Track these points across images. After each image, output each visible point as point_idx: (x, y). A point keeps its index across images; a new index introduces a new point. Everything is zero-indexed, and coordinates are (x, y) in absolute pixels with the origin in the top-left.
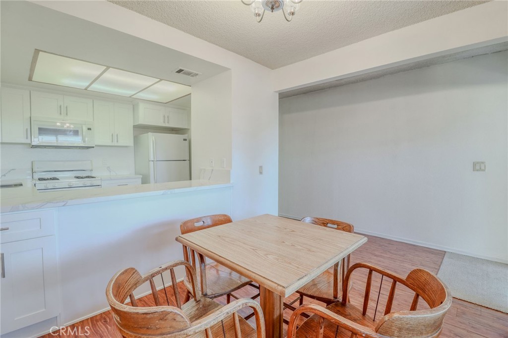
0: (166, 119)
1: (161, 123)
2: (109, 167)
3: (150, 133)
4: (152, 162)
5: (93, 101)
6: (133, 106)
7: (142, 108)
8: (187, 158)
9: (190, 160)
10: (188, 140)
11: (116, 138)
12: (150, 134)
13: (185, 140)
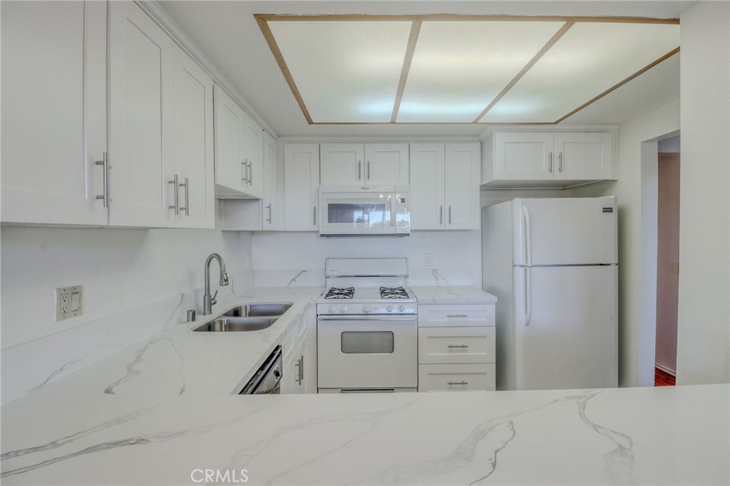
0: (556, 161)
1: (542, 174)
2: (435, 270)
3: (517, 199)
4: (522, 270)
5: (409, 146)
6: (481, 143)
7: (500, 142)
8: (613, 259)
9: (621, 264)
10: (616, 211)
11: (447, 215)
12: (518, 202)
13: (607, 210)
